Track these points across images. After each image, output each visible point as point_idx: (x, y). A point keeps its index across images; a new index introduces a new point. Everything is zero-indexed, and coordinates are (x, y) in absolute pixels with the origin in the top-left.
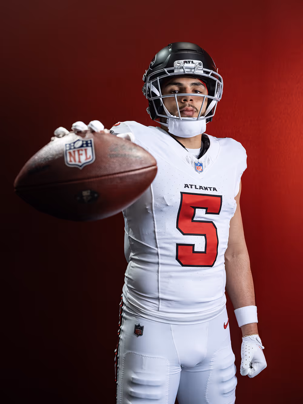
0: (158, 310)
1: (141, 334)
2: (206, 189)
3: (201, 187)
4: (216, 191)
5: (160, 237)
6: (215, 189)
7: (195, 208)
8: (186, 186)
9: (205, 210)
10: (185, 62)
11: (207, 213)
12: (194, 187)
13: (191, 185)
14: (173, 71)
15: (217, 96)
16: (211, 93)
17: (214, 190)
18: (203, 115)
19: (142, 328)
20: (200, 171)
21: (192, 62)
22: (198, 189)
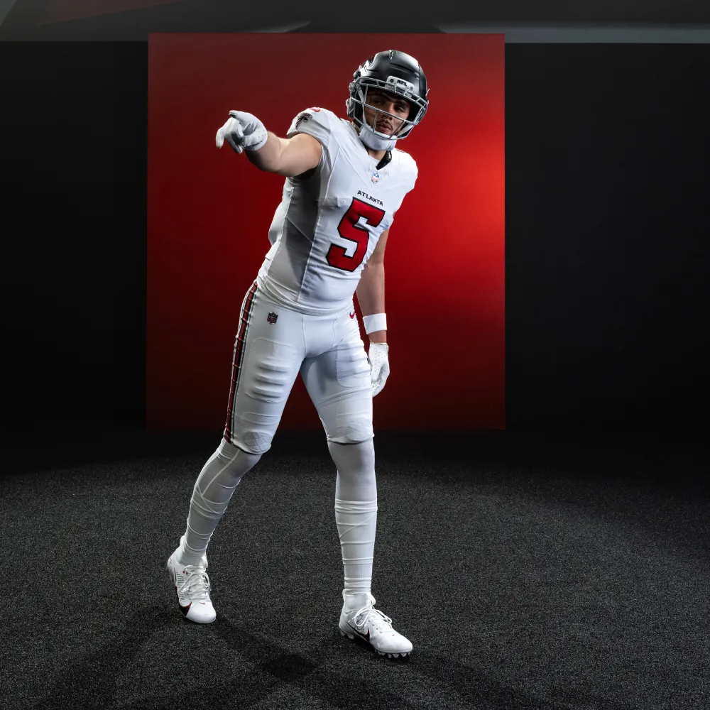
0: (296, 301)
1: (275, 322)
2: (375, 200)
3: (371, 198)
5: (319, 232)
6: (381, 203)
8: (360, 192)
10: (399, 81)
11: (367, 223)
12: (365, 195)
13: (364, 193)
14: (383, 85)
15: (416, 122)
16: (411, 118)
18: (396, 134)
19: (276, 317)
21: (405, 85)
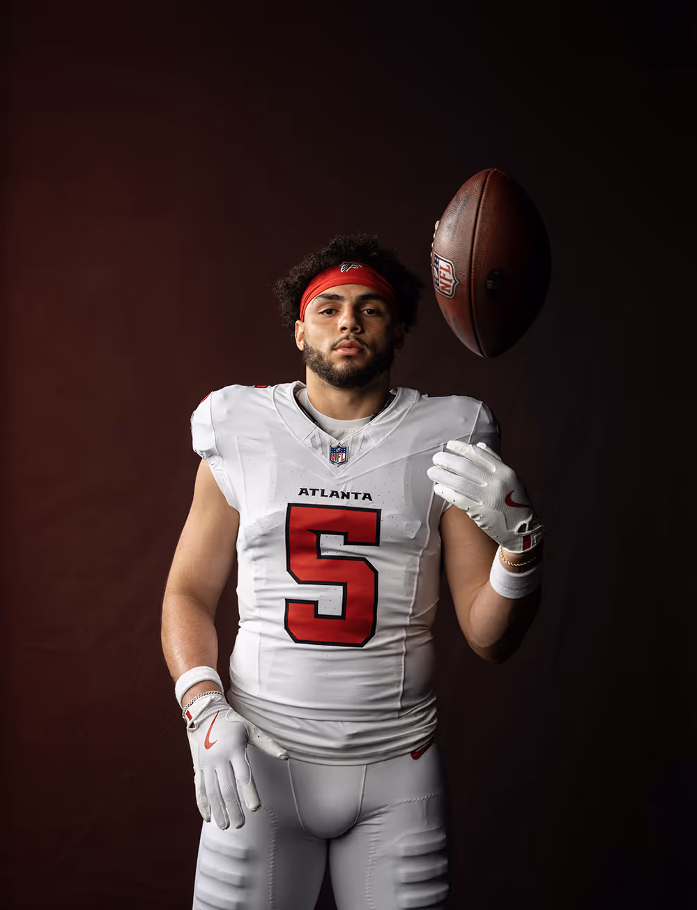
4: (371, 500)
7: (318, 533)
9: (342, 537)
17: (364, 499)
20: (340, 461)
22: (327, 496)
